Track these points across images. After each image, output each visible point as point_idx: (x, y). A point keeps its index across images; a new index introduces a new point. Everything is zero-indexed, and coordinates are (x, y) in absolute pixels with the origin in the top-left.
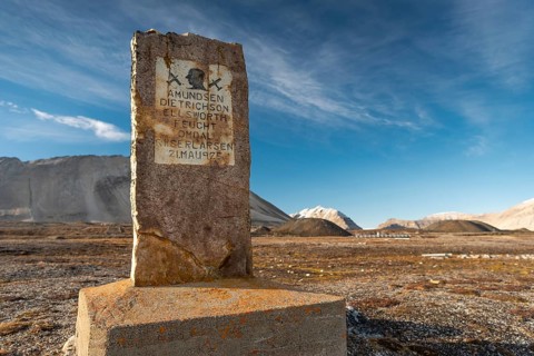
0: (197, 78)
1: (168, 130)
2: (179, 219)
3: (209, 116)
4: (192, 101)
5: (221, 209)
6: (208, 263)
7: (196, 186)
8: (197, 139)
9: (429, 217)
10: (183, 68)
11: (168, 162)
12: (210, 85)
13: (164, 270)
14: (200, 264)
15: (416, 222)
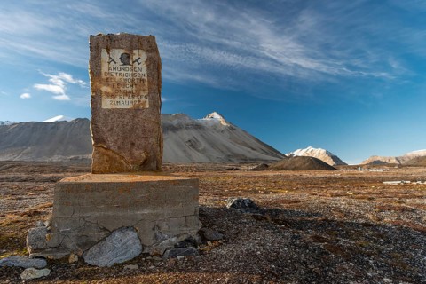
0: (126, 59)
1: (109, 90)
2: (116, 138)
3: (133, 80)
4: (123, 72)
5: (140, 133)
6: (133, 163)
7: (126, 120)
8: (126, 94)
9: (409, 154)
10: (117, 54)
11: (110, 107)
12: (133, 62)
13: (107, 165)
14: (128, 163)
15: (397, 159)
